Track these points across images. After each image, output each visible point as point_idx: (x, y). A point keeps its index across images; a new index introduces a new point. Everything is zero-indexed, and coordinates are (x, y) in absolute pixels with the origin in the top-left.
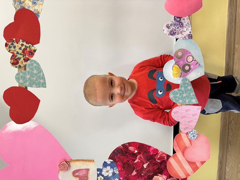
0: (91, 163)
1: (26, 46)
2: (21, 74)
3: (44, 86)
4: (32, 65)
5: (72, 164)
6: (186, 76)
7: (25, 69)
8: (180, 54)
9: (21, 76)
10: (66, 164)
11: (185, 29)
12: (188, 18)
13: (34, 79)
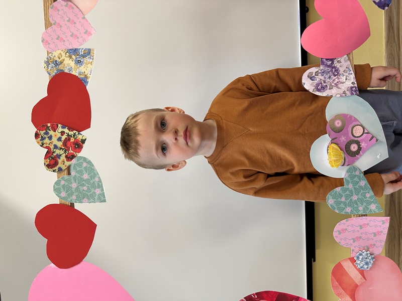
1: (68, 135)
2: (63, 182)
3: (102, 199)
4: (80, 165)
6: (354, 162)
7: (69, 174)
8: (338, 124)
9: (63, 186)
11: (343, 79)
12: (347, 58)
13: (85, 188)
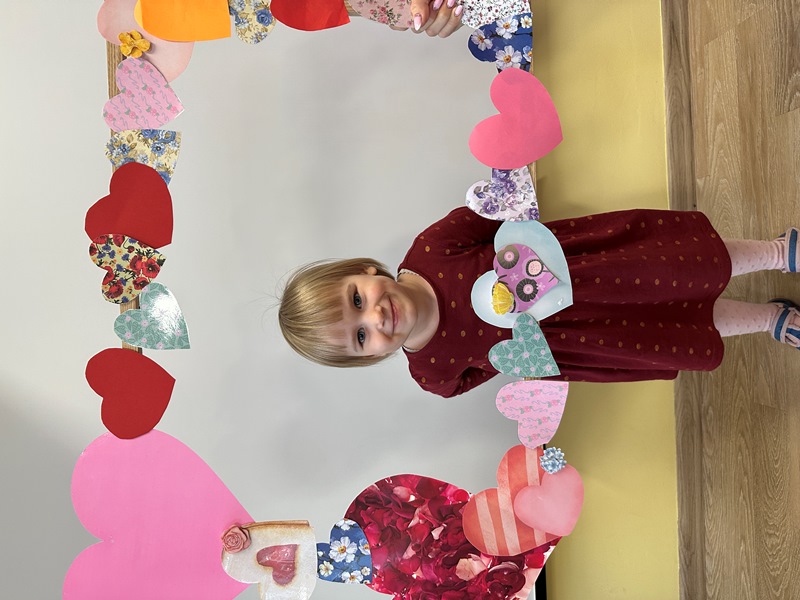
0: (303, 531)
1: (139, 252)
2: (128, 319)
3: (185, 345)
4: (155, 295)
5: (255, 533)
7: (138, 307)
8: (509, 257)
9: (129, 323)
10: (240, 533)
11: (520, 197)
12: (527, 170)
